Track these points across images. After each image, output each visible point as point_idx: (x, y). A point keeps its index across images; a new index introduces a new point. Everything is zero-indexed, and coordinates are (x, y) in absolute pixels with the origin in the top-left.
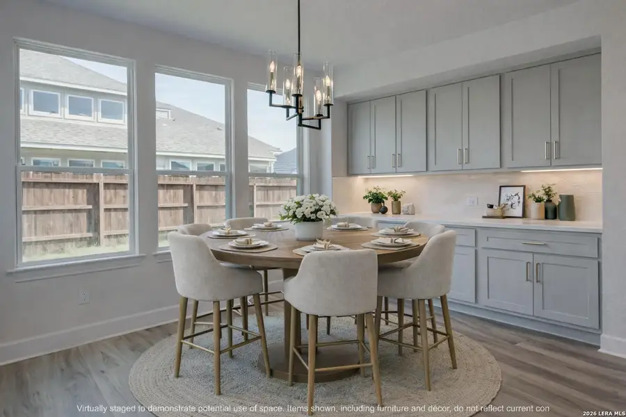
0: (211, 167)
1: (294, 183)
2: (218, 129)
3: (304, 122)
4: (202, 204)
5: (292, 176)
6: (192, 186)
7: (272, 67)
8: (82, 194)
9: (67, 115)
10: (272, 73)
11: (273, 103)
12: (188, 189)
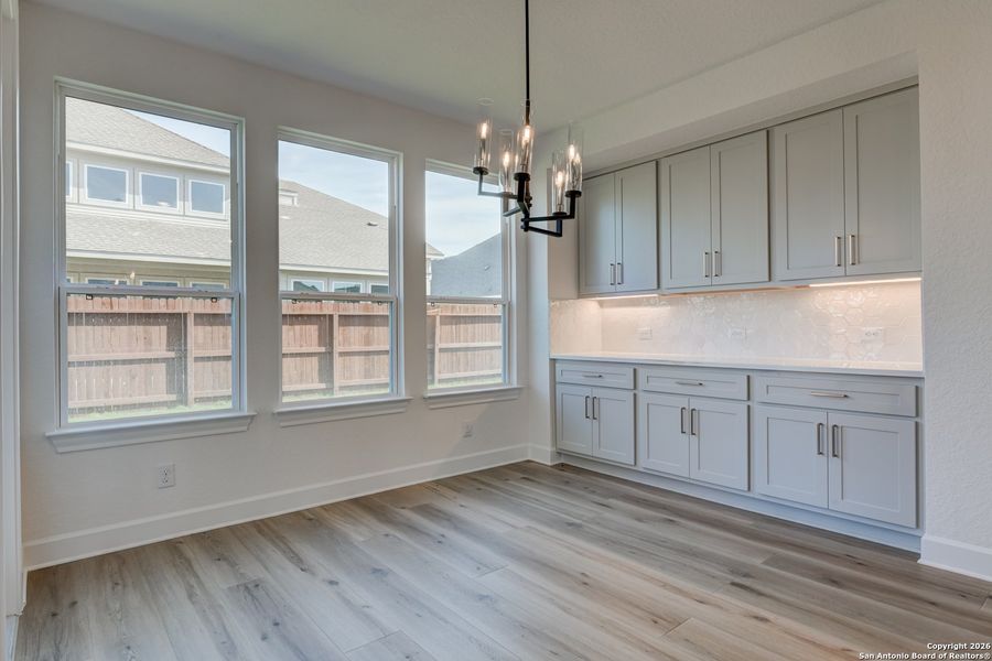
0: (356, 289)
1: (498, 311)
2: (370, 224)
3: (532, 224)
4: (348, 349)
5: (494, 302)
6: (331, 316)
7: (484, 130)
8: (159, 332)
9: (140, 205)
10: (483, 141)
11: (483, 190)
12: (324, 321)
